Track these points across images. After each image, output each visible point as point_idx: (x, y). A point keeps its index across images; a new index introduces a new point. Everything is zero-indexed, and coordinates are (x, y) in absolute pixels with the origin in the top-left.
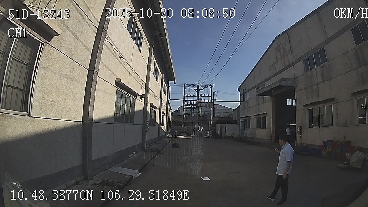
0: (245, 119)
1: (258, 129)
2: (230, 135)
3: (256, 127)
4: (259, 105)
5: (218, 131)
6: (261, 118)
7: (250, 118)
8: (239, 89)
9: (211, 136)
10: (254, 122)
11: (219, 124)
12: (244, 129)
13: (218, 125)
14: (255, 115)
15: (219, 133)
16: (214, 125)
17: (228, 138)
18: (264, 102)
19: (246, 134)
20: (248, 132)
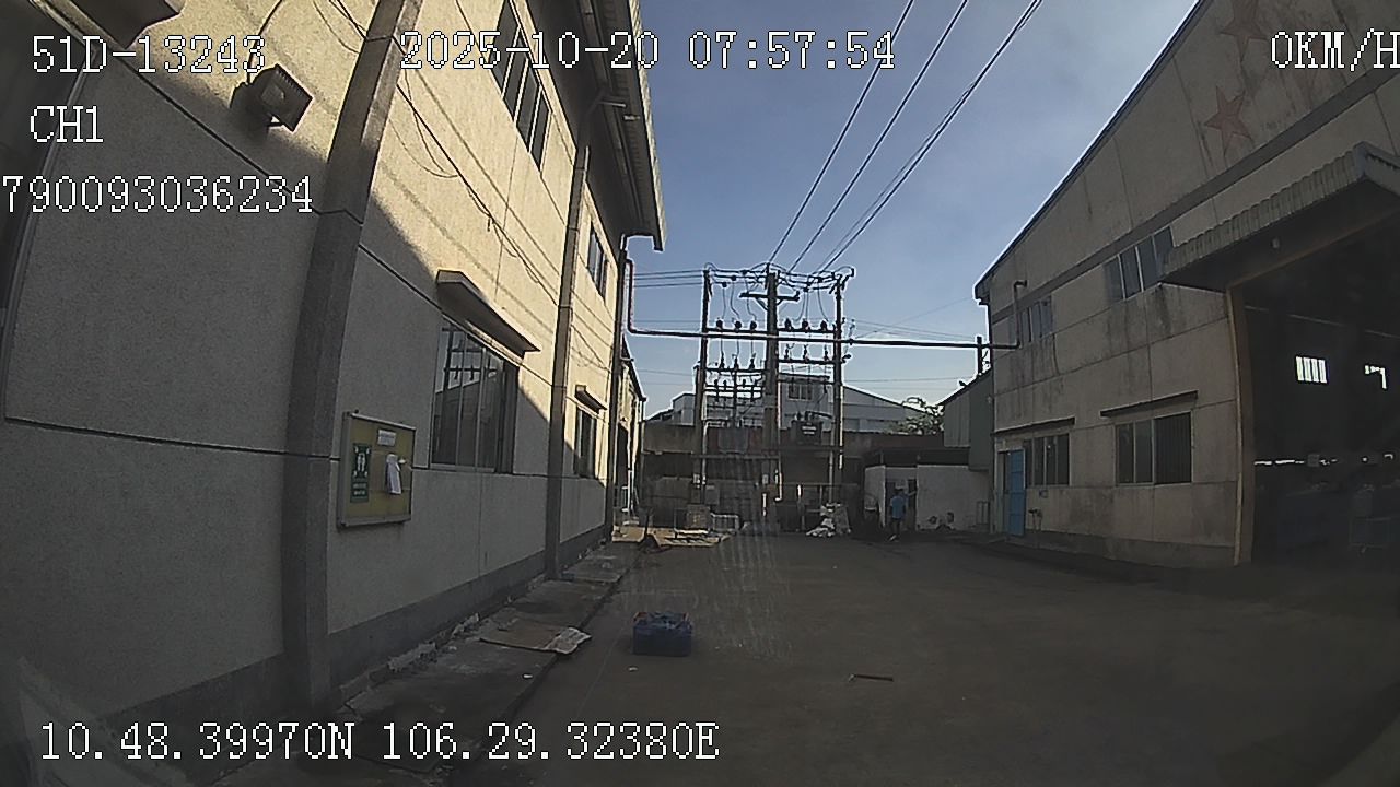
0: (1027, 436)
1: (1127, 487)
2: (935, 522)
3: (1114, 483)
4: (1128, 352)
5: (877, 506)
6: (1153, 423)
7: (1065, 430)
8: (984, 292)
9: (844, 531)
10: (1093, 455)
11: (884, 467)
12: (1025, 494)
13: (877, 476)
14: (1103, 414)
15: (882, 510)
16: (855, 472)
17: (926, 536)
18: (1173, 331)
19: (1040, 515)
20: (1051, 509)
